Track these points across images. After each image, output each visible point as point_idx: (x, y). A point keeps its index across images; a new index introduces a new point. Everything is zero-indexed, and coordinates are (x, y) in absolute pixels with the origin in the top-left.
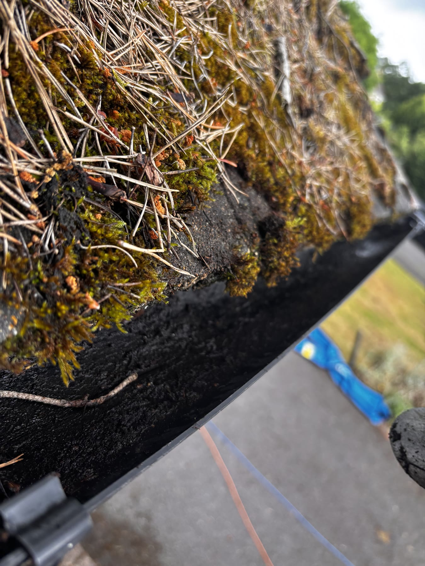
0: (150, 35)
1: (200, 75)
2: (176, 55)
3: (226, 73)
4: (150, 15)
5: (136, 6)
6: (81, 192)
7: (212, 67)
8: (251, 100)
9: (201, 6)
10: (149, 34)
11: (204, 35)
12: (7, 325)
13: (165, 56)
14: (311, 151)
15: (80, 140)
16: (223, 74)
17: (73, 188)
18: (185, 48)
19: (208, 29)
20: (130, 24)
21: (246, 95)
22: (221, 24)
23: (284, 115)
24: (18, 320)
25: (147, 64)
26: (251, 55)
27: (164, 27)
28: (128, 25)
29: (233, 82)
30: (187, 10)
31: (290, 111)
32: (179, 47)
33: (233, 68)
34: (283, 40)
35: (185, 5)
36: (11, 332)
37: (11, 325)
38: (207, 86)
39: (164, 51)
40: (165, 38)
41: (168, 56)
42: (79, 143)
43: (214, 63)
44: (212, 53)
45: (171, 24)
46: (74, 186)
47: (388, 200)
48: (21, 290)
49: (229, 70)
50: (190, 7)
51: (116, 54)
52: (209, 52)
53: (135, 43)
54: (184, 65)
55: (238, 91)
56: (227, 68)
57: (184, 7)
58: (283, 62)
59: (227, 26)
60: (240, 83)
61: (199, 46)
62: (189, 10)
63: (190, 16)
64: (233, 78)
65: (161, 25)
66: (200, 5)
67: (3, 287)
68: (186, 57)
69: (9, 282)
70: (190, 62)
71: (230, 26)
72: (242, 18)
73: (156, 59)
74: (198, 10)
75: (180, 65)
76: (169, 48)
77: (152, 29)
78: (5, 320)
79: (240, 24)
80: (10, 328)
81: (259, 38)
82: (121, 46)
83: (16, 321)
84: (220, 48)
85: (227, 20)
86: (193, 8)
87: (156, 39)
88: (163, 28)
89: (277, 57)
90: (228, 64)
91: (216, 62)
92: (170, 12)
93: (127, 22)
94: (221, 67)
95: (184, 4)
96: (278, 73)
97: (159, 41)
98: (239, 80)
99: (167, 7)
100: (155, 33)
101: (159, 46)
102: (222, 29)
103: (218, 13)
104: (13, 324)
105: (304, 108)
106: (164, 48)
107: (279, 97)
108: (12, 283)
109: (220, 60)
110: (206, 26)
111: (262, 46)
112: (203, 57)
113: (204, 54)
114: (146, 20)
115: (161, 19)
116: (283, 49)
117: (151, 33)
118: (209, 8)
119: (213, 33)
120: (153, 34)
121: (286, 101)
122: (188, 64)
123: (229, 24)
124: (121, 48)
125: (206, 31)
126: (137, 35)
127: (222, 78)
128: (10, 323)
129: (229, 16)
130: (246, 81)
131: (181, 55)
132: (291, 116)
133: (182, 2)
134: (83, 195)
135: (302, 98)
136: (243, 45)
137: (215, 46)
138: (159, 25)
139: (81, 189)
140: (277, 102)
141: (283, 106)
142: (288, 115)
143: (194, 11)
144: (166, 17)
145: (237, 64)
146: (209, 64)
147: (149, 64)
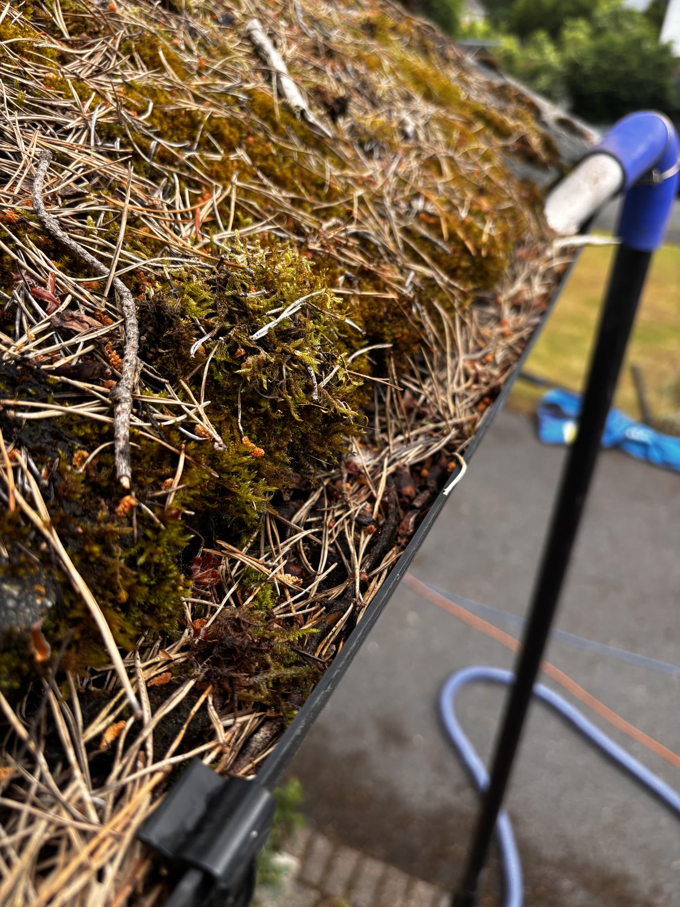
0: (50, 133)
1: (149, 145)
2: (101, 137)
3: (187, 120)
4: (36, 105)
5: (10, 105)
6: (45, 390)
7: (161, 123)
8: (244, 135)
9: (108, 50)
10: (49, 131)
11: (129, 87)
12: (33, 600)
13: (86, 148)
14: (376, 154)
15: (17, 322)
16: (182, 123)
17: (30, 390)
18: (109, 120)
19: (131, 75)
20: (13, 135)
21: (231, 133)
22: (147, 58)
23: (306, 127)
24: (46, 587)
25: (63, 174)
26: (216, 73)
27: (64, 110)
28: (11, 138)
29: (202, 127)
30: (90, 68)
31: (312, 117)
32: (98, 125)
33: (193, 106)
34: (254, 24)
35: (84, 63)
36: (43, 605)
37: (38, 598)
38: (166, 154)
39: (81, 142)
40: (72, 124)
41: (90, 144)
42: (17, 328)
43: (161, 116)
44: (151, 105)
45: (72, 101)
46: (30, 387)
47: (544, 157)
48: (30, 548)
49: (189, 113)
50: (92, 61)
51: (15, 184)
52: (147, 107)
53: (32, 155)
54: (118, 144)
55: (218, 135)
56: (183, 112)
57: (84, 65)
58: (268, 55)
59: (158, 55)
60: (214, 121)
61: (128, 107)
62: (92, 65)
63: (98, 72)
64: (200, 122)
65: (59, 111)
66: (105, 49)
67: (4, 557)
68: (116, 132)
69: (9, 547)
70: (126, 136)
71: (161, 53)
72: (176, 31)
73: (72, 160)
74: (106, 58)
75: (113, 148)
76: (85, 133)
77: (49, 122)
78: (27, 595)
79: (176, 41)
80: (39, 602)
81: (216, 43)
82: (16, 170)
83: (43, 590)
84: (161, 91)
85: (154, 47)
86: (97, 59)
87: (61, 133)
88: (64, 113)
89: (257, 52)
90: (184, 106)
91: (165, 114)
92: (63, 86)
93: (8, 135)
94: (176, 116)
95: (81, 61)
96: (268, 75)
97: (68, 132)
98: (211, 117)
99: (56, 80)
100: (57, 126)
101: (70, 140)
102: (153, 64)
103: (136, 45)
104: (40, 595)
105: (330, 101)
106: (79, 138)
107: (286, 108)
108: (14, 546)
109: (169, 109)
110: (125, 74)
111: (225, 52)
112: (142, 118)
113: (141, 112)
114: (35, 116)
115: (54, 103)
116: (261, 37)
117: (51, 129)
118: (120, 45)
119: (141, 76)
120: (54, 129)
121: (298, 107)
122: (123, 139)
123: (158, 50)
124: (17, 173)
125: (129, 80)
126: (30, 142)
127: (186, 130)
128: (36, 595)
129: (154, 39)
130: (223, 113)
131: (106, 133)
132: (318, 123)
133: (78, 61)
134: (49, 393)
135: (321, 89)
136: (195, 67)
137: (152, 92)
138: (56, 111)
139: (43, 386)
140: (287, 116)
141: (298, 116)
142: (312, 125)
143: (100, 63)
144: (60, 95)
145: (197, 99)
146: (156, 121)
147: (66, 172)
